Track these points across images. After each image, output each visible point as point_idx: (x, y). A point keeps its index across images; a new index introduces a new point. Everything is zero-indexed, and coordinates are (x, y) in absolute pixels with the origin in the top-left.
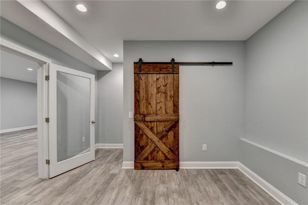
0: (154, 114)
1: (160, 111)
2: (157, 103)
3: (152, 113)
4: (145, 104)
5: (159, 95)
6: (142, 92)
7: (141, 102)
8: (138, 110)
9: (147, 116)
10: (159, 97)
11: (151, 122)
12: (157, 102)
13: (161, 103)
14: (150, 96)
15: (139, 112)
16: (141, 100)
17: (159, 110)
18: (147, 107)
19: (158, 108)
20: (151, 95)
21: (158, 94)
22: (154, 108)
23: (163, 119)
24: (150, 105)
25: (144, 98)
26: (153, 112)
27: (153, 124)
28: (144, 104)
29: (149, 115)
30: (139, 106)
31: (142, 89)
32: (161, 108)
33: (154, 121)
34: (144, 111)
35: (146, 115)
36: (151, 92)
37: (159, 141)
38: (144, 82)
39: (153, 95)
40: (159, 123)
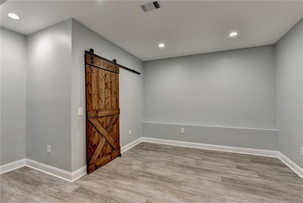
1: (108, 106)
3: (102, 108)
4: (96, 99)
5: (107, 90)
6: (94, 85)
7: (93, 97)
8: (90, 106)
9: (99, 112)
10: (107, 93)
11: (101, 117)
12: (106, 97)
13: (108, 98)
14: (100, 90)
15: (92, 108)
16: (93, 95)
17: (107, 105)
18: (98, 102)
19: (107, 103)
20: (101, 90)
21: (106, 89)
22: (104, 104)
23: (111, 114)
24: (101, 100)
25: (96, 93)
26: (103, 107)
27: (103, 119)
28: (95, 100)
29: (101, 111)
30: (91, 101)
31: (94, 83)
32: (108, 103)
33: (104, 116)
34: (96, 107)
35: (98, 111)
36: (101, 87)
37: (108, 135)
38: (95, 75)
39: (103, 89)
40: (107, 117)
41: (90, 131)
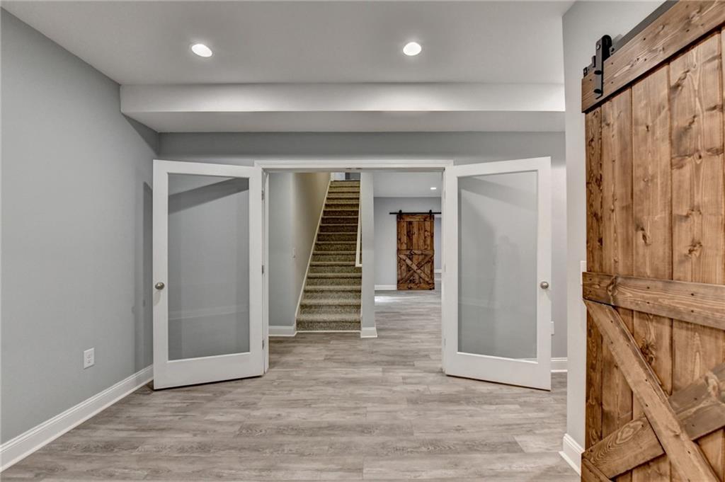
0: (657, 277)
1: (688, 266)
2: (673, 221)
3: (648, 272)
4: (619, 230)
5: (687, 170)
6: (610, 176)
7: (607, 223)
8: (596, 257)
9: (624, 285)
10: (686, 186)
11: (644, 315)
12: (675, 212)
13: (695, 218)
14: (639, 186)
15: (601, 265)
16: (606, 214)
17: (686, 258)
18: (628, 244)
19: (682, 248)
20: (642, 184)
21: (681, 167)
22: (660, 250)
23: (706, 318)
24: (640, 233)
25: (617, 203)
26: (655, 270)
27: (653, 327)
28: (615, 232)
29: (632, 282)
30: (600, 241)
31: (611, 165)
32: (695, 244)
33: (657, 318)
34: (616, 262)
35: (619, 280)
36: (646, 169)
37: (677, 436)
38: (615, 132)
39: (653, 177)
40: (684, 332)
41: (595, 350)
